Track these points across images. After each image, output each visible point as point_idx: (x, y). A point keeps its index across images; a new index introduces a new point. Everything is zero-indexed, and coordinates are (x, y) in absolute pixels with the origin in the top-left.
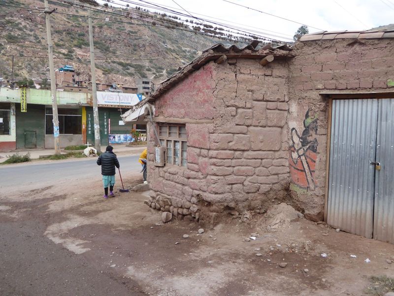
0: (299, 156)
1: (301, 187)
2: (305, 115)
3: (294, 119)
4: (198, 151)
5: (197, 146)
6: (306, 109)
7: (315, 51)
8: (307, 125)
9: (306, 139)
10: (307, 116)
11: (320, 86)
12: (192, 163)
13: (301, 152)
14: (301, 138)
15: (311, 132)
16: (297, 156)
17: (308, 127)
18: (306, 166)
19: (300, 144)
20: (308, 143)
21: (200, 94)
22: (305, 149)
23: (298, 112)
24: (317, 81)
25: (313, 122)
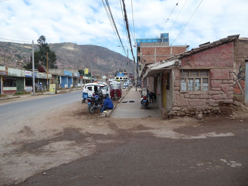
0: (237, 83)
1: (238, 94)
2: (239, 67)
3: (234, 69)
4: (221, 81)
5: (221, 79)
6: (240, 65)
7: (244, 44)
8: (240, 71)
9: (240, 76)
10: (240, 67)
11: (245, 57)
12: (217, 87)
13: (237, 81)
14: (237, 76)
15: (242, 73)
16: (236, 83)
17: (241, 71)
18: (240, 86)
19: (237, 78)
20: (241, 77)
21: (224, 55)
22: (239, 80)
23: (236, 66)
24: (244, 55)
25: (243, 70)
